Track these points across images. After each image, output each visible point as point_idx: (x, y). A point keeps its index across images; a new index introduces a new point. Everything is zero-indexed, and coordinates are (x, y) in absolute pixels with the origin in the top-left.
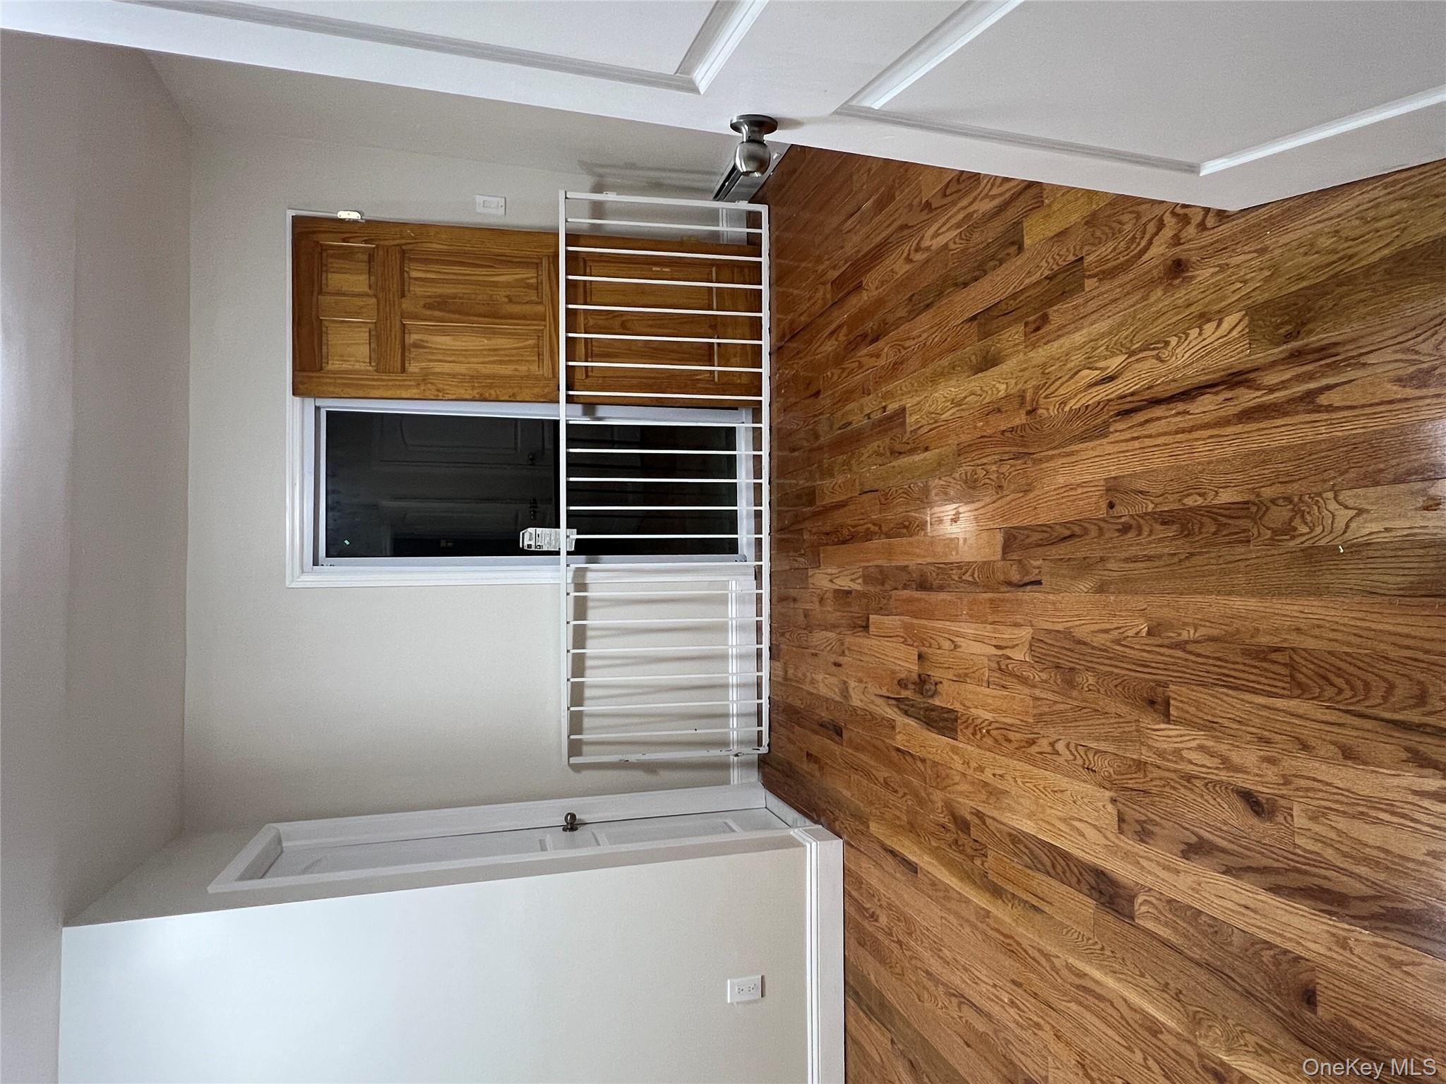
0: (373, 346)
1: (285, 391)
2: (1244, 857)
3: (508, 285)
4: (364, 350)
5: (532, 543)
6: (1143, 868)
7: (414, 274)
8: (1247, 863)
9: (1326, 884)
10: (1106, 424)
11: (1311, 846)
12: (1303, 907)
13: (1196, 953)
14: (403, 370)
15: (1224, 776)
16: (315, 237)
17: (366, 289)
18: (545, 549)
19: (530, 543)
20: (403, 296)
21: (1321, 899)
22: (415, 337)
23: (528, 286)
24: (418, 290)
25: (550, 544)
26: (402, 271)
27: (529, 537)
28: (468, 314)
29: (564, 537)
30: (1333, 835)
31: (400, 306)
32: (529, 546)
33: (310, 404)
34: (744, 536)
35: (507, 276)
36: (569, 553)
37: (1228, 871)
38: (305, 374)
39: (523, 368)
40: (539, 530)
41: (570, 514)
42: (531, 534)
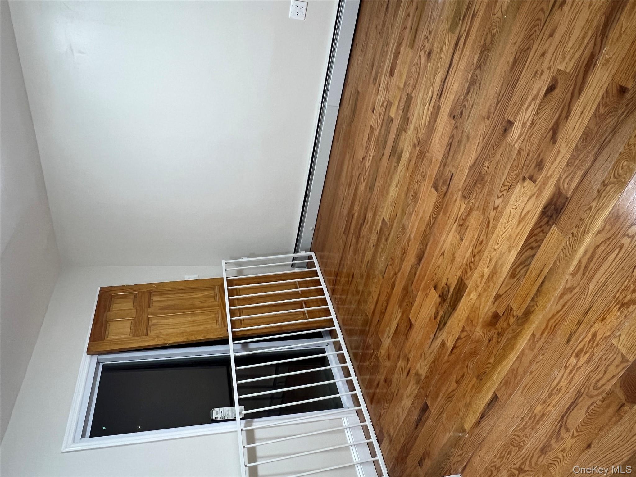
0: (132, 328)
1: (83, 352)
2: (565, 105)
3: (199, 298)
4: (128, 330)
5: (218, 416)
6: (551, 175)
7: (155, 299)
8: (567, 104)
9: (585, 63)
10: (439, 105)
11: (572, 64)
12: (590, 78)
13: (591, 158)
14: (147, 334)
15: (538, 101)
16: (110, 293)
17: (132, 308)
18: (226, 418)
19: (216, 416)
20: (149, 307)
21: (590, 67)
22: (154, 322)
23: (210, 297)
24: (155, 304)
25: (229, 415)
26: (149, 299)
27: (216, 413)
28: (181, 309)
29: (238, 410)
30: (572, 51)
31: (147, 310)
32: (216, 418)
33: (95, 358)
34: (344, 394)
35: (199, 295)
36: (241, 419)
37: (567, 117)
38: (95, 342)
39: (209, 326)
40: (222, 409)
41: (240, 400)
42: (217, 412)
